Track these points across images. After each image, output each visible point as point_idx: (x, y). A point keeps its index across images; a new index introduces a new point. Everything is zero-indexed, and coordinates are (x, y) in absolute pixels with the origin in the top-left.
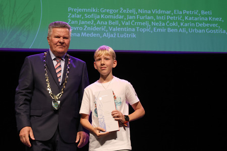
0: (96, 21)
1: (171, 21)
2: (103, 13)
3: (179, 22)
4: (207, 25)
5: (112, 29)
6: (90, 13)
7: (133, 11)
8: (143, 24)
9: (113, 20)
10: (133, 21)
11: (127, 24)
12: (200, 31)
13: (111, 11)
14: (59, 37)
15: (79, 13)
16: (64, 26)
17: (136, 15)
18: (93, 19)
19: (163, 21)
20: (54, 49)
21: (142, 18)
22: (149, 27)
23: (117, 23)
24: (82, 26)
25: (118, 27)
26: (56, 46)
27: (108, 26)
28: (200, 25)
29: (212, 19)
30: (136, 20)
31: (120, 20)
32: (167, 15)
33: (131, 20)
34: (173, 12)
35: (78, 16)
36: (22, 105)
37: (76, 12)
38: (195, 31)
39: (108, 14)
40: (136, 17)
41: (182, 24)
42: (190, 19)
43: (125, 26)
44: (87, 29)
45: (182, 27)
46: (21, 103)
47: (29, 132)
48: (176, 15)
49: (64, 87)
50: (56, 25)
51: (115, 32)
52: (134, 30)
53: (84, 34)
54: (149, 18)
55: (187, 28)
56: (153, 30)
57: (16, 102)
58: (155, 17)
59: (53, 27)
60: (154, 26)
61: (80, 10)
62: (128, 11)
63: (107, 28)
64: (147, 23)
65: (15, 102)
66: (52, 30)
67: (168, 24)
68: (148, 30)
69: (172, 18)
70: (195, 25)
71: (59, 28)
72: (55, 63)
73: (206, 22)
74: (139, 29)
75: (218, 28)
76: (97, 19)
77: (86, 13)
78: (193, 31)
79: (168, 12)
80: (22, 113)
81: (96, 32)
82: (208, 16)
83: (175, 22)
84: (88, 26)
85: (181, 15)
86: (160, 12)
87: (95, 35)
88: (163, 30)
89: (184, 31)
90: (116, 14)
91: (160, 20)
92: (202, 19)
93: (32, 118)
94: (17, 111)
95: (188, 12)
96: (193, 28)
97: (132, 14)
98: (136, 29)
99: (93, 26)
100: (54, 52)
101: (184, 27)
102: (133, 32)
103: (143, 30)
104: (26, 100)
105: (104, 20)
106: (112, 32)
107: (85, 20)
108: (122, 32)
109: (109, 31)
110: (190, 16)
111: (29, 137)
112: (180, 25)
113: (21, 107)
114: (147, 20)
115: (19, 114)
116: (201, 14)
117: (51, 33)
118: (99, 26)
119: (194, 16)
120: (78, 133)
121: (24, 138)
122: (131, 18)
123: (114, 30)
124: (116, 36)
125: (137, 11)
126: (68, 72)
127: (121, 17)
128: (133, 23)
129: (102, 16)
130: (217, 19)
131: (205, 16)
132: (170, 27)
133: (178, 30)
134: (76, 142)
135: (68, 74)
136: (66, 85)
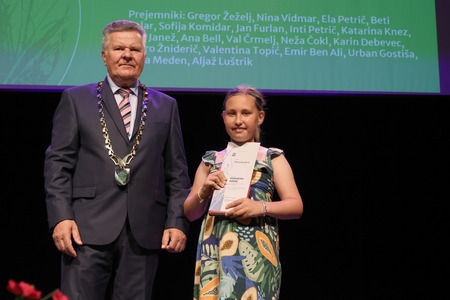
0: (179, 36)
1: (317, 36)
2: (192, 21)
3: (331, 37)
4: (382, 43)
5: (210, 50)
6: (169, 21)
7: (248, 17)
8: (266, 40)
9: (211, 34)
10: (248, 36)
11: (236, 40)
12: (369, 54)
13: (207, 17)
14: (121, 48)
15: (149, 21)
16: (131, 28)
17: (252, 25)
18: (175, 31)
19: (301, 36)
20: (115, 72)
21: (264, 29)
22: (276, 47)
23: (217, 38)
24: (155, 44)
25: (220, 45)
26: (117, 65)
27: (201, 44)
28: (369, 43)
29: (390, 31)
30: (253, 34)
31: (223, 34)
32: (308, 24)
33: (243, 34)
34: (319, 19)
35: (147, 27)
36: (56, 179)
37: (142, 20)
38: (359, 54)
39: (202, 22)
40: (253, 28)
41: (335, 41)
42: (351, 32)
43: (232, 45)
44: (163, 49)
45: (336, 47)
46: (56, 175)
47: (72, 230)
48: (325, 25)
49: (138, 142)
50: (115, 27)
51: (214, 55)
52: (249, 52)
54: (276, 30)
55: (345, 49)
56: (282, 51)
58: (287, 29)
59: (111, 32)
60: (285, 45)
61: (150, 15)
62: (238, 17)
63: (200, 49)
64: (273, 40)
65: (45, 174)
66: (109, 37)
67: (311, 41)
68: (274, 52)
69: (317, 30)
70: (360, 43)
71: (121, 31)
72: (118, 98)
73: (380, 38)
74: (258, 50)
75: (400, 49)
76: (182, 32)
77: (161, 20)
78: (355, 53)
79: (311, 20)
80: (57, 196)
81: (179, 55)
82: (382, 26)
83: (324, 36)
84: (166, 43)
85: (334, 24)
86: (296, 18)
87: (177, 61)
88: (303, 52)
89: (339, 53)
90: (216, 23)
91: (296, 34)
92: (371, 32)
93: (76, 203)
94: (49, 190)
95: (346, 20)
96: (357, 48)
97: (245, 23)
98: (252, 50)
99: (175, 45)
100: (115, 78)
101: (340, 47)
102: (246, 56)
103: (266, 52)
105: (195, 33)
106: (209, 56)
107: (159, 33)
108: (228, 56)
109: (203, 54)
110: (350, 26)
111: (72, 239)
112: (332, 44)
113: (56, 184)
114: (274, 34)
115: (52, 196)
117: (108, 42)
118: (185, 44)
119: (358, 26)
120: (166, 232)
121: (62, 242)
122: (243, 29)
123: (213, 51)
124: (217, 62)
125: (254, 17)
126: (145, 114)
127: (225, 28)
128: (248, 39)
129: (191, 26)
130: (399, 32)
131: (377, 26)
132: (314, 46)
133: (329, 53)
134: (163, 247)
135: (144, 119)
136: (140, 139)
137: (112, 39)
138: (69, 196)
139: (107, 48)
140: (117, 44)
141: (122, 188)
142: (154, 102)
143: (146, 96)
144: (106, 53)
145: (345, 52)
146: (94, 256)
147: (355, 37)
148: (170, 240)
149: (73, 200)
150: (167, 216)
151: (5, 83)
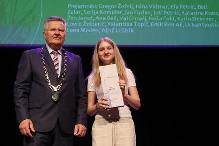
0: (94, 17)
1: (168, 16)
2: (101, 9)
3: (176, 16)
4: (204, 19)
5: (111, 24)
6: (89, 9)
7: (131, 6)
8: (141, 19)
9: (111, 16)
10: (131, 16)
11: (125, 19)
12: (197, 25)
13: (109, 7)
14: (54, 30)
15: (79, 9)
16: (59, 20)
17: (133, 11)
18: (92, 15)
19: (160, 16)
20: (51, 42)
21: (140, 13)
22: (146, 22)
23: (115, 18)
24: (81, 21)
25: (116, 22)
26: (52, 38)
27: (106, 21)
28: (197, 19)
29: (208, 13)
30: (134, 15)
31: (118, 16)
32: (163, 10)
33: (129, 16)
34: (170, 7)
35: (77, 12)
37: (75, 9)
38: (191, 25)
39: (107, 10)
40: (134, 12)
41: (178, 19)
42: (187, 13)
43: (123, 21)
44: (86, 24)
45: (179, 22)
47: (29, 124)
48: (173, 10)
49: (63, 79)
50: (51, 19)
51: (113, 27)
52: (132, 25)
53: (83, 30)
54: (146, 13)
55: (184, 22)
56: (150, 24)
57: (15, 95)
58: (152, 12)
60: (151, 21)
61: (79, 6)
62: (126, 6)
63: (106, 24)
64: (144, 19)
67: (165, 19)
68: (145, 25)
69: (168, 13)
70: (192, 19)
71: (54, 21)
73: (202, 16)
74: (137, 24)
75: (214, 22)
76: (96, 15)
77: (85, 9)
78: (189, 25)
79: (165, 7)
80: (21, 106)
81: (94, 28)
82: (204, 10)
83: (172, 16)
84: (88, 21)
85: (178, 10)
86: (157, 7)
87: (94, 30)
88: (161, 25)
89: (181, 25)
90: (114, 10)
91: (157, 15)
92: (198, 13)
94: (17, 104)
95: (184, 7)
96: (190, 22)
97: (129, 10)
98: (134, 24)
99: (92, 22)
101: (181, 21)
102: (131, 27)
103: (141, 25)
104: (25, 93)
106: (110, 28)
107: (84, 16)
108: (120, 28)
109: (107, 26)
110: (186, 10)
112: (177, 19)
113: (20, 101)
114: (145, 15)
115: (18, 107)
116: (197, 8)
118: (97, 21)
119: (191, 10)
120: (76, 126)
121: (25, 131)
122: (128, 13)
123: (113, 25)
124: (115, 31)
125: (134, 6)
126: (66, 65)
127: (119, 13)
128: (131, 18)
129: (101, 12)
130: (213, 13)
131: (201, 10)
132: (167, 21)
133: (175, 25)
134: (75, 134)
135: (66, 67)
136: (64, 77)
137: (49, 25)
138: (27, 106)
139: (47, 30)
140: (52, 27)
141: (55, 102)
142: (70, 58)
143: (66, 55)
144: (46, 32)
145: (184, 24)
146: (42, 138)
147: (189, 16)
148: (78, 130)
149: (29, 109)
150: (77, 118)
151: (3, 43)
